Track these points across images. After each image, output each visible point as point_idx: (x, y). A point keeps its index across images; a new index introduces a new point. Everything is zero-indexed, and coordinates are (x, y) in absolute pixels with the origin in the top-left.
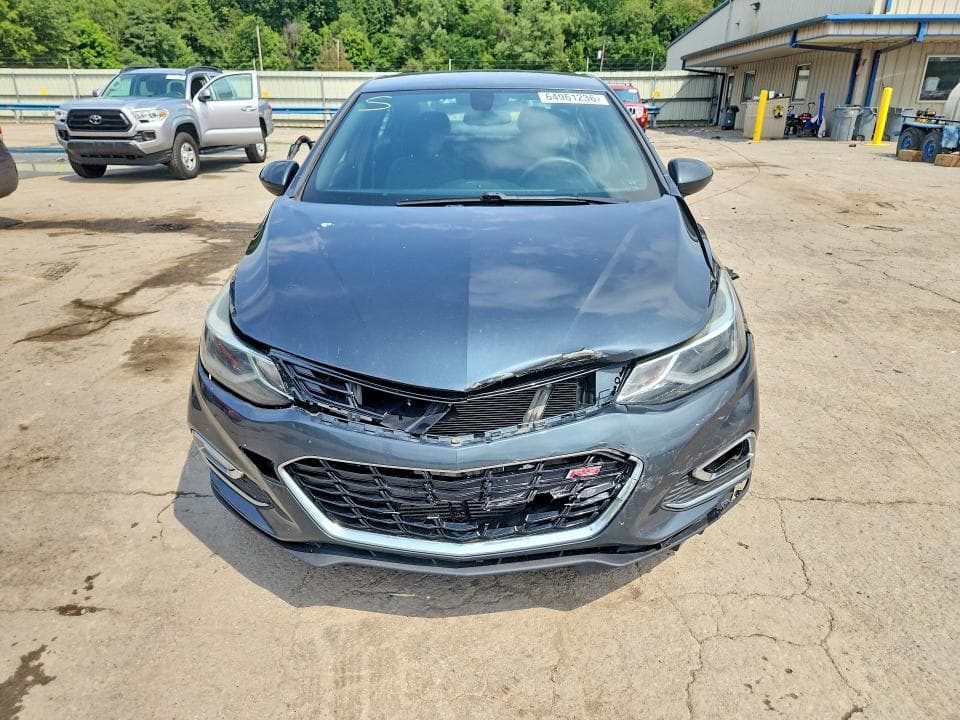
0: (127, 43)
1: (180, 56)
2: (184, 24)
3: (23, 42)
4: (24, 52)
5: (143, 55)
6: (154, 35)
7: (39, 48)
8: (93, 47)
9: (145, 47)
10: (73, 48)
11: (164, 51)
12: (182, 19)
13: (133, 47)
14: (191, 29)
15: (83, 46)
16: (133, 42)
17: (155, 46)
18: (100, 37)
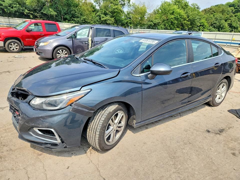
0: (212, 25)
1: (225, 28)
2: (230, 21)
3: (187, 25)
4: (186, 27)
5: (215, 28)
6: (220, 23)
7: (190, 26)
8: (203, 26)
9: (216, 26)
10: (198, 26)
11: (221, 27)
12: (230, 19)
13: (213, 26)
14: (231, 22)
15: (200, 26)
16: (213, 25)
17: (219, 26)
18: (206, 24)
